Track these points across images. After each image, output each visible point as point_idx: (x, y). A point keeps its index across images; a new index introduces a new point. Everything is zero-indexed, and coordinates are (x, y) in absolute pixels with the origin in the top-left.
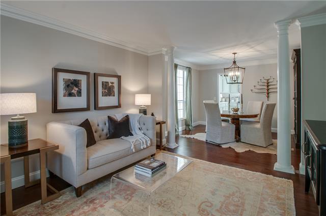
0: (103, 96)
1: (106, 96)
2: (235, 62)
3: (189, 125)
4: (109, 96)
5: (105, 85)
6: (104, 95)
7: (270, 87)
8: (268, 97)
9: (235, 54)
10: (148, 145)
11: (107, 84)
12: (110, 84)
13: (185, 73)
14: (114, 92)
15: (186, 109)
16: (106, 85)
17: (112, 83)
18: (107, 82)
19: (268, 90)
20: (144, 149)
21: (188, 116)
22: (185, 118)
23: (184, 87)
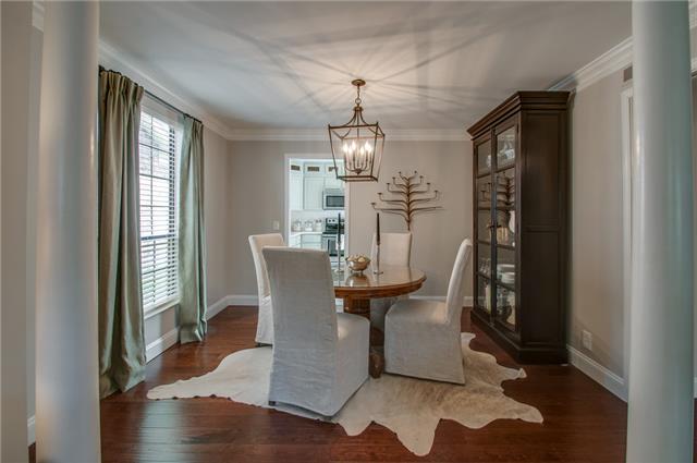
2: (358, 110)
3: (192, 325)
7: (414, 197)
8: (409, 222)
9: (359, 83)
13: (180, 136)
15: (182, 264)
19: (409, 204)
21: (190, 293)
22: (177, 298)
23: (172, 186)
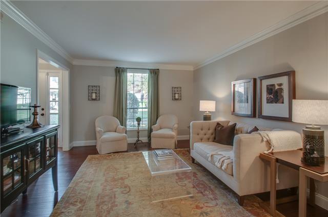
0: (267, 103)
1: (271, 102)
4: (276, 103)
5: (270, 89)
6: (269, 101)
10: (223, 168)
11: (272, 87)
12: (277, 87)
14: (282, 97)
16: (272, 89)
17: (280, 85)
18: (273, 85)
20: (217, 166)
